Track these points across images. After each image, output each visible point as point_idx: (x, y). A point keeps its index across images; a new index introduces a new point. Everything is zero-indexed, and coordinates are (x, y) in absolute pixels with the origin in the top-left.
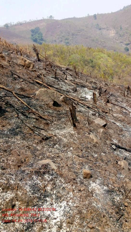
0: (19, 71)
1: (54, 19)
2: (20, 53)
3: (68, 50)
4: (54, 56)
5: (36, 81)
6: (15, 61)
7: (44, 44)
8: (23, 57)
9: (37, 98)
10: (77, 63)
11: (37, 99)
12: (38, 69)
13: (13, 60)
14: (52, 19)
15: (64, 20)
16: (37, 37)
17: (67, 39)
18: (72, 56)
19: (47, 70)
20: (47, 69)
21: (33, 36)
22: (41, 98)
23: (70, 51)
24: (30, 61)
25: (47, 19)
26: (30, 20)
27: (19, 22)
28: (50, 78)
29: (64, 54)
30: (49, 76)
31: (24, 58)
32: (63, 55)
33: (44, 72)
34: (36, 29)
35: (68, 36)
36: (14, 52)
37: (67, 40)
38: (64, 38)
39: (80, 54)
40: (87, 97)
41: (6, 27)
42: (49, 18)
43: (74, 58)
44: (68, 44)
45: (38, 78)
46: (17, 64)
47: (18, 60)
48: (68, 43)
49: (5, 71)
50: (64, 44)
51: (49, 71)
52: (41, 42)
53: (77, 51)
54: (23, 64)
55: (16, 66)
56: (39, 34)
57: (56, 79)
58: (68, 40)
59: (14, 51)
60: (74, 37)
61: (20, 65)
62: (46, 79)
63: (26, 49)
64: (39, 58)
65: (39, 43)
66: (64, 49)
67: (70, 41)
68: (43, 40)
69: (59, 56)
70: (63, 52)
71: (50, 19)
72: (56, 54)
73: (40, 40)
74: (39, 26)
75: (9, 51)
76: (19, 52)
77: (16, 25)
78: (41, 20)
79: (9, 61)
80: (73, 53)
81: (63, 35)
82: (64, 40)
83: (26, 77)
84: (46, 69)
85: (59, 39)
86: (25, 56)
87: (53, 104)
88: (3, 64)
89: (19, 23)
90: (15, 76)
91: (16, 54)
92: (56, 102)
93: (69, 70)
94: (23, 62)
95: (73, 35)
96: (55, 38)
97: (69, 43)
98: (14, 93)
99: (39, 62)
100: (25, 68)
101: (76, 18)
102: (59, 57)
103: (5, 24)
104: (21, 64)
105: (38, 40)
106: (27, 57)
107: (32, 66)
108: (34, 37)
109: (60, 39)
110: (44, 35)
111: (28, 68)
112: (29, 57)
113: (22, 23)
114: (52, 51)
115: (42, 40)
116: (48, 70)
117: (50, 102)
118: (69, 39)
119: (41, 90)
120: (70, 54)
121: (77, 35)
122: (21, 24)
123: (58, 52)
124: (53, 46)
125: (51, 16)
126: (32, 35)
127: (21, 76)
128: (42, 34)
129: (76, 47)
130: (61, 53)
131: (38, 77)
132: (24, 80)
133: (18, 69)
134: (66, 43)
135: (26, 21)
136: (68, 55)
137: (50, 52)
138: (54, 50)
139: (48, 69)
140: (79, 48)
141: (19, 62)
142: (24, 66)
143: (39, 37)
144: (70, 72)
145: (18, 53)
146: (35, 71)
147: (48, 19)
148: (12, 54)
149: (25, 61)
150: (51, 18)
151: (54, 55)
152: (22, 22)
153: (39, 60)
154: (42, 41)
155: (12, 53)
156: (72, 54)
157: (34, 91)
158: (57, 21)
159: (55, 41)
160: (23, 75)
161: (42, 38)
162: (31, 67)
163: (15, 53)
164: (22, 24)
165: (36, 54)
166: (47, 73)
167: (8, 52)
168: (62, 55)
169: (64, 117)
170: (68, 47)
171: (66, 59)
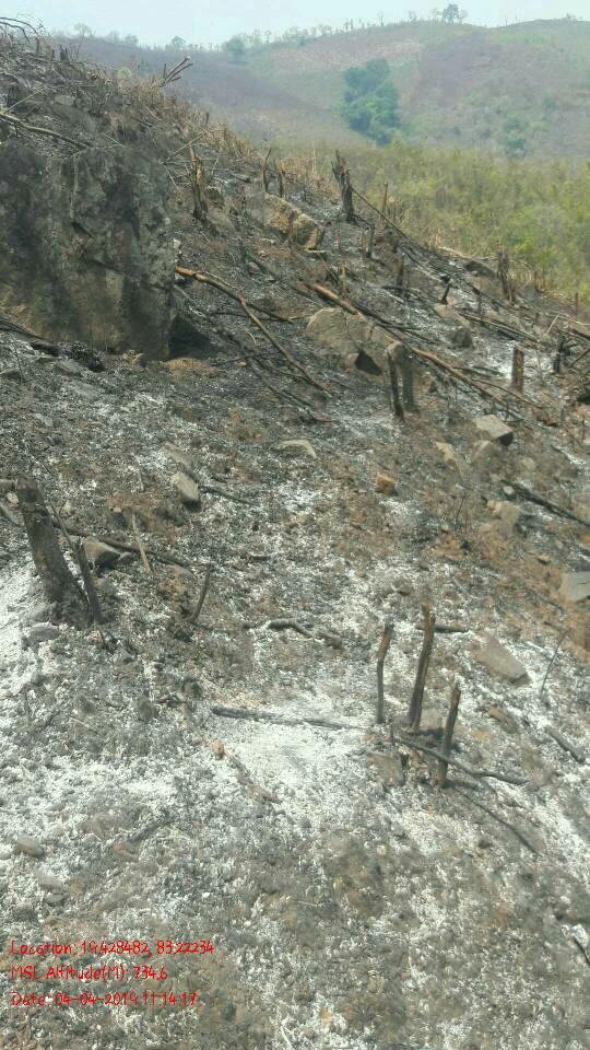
0: (267, 250)
1: (465, 21)
2: (278, 184)
3: (510, 180)
4: (440, 206)
5: (317, 291)
6: (255, 213)
7: (397, 142)
8: (289, 200)
9: (311, 334)
10: (550, 246)
11: (308, 339)
12: (340, 250)
13: (249, 210)
14: (456, 21)
15: (514, 27)
16: (373, 107)
17: (516, 125)
18: (528, 211)
19: (373, 260)
20: (374, 256)
21: (354, 103)
22: (322, 337)
23: (523, 183)
24: (309, 218)
25: (429, 22)
26: (347, 24)
27: (294, 33)
28: (377, 289)
29: (490, 199)
30: (376, 282)
31: (290, 204)
32: (486, 205)
33: (358, 264)
34: (369, 67)
35: (526, 108)
36: (256, 180)
37: (513, 132)
38: (503, 121)
39: (567, 204)
40: (501, 370)
41: (231, 55)
42: (440, 17)
43: (534, 222)
44: (518, 151)
45: (328, 283)
46: (261, 226)
47: (268, 210)
48: (519, 144)
49: (220, 244)
50: (501, 147)
51: (383, 265)
52: (388, 130)
53: (554, 187)
54: (284, 228)
55: (258, 234)
56: (380, 94)
57: (399, 296)
58: (521, 130)
59: (255, 174)
60: (556, 115)
61: (272, 230)
62: (359, 291)
63: (309, 167)
64: (352, 209)
65: (373, 137)
66: (494, 173)
67: (533, 136)
68: (398, 126)
69: (465, 207)
70: (487, 189)
71: (443, 21)
72: (450, 198)
73: (383, 122)
74: (385, 54)
75: (239, 171)
76: (273, 177)
77: (277, 45)
78: (403, 25)
79: (236, 214)
80: (535, 195)
81: (499, 101)
82: (500, 130)
83: (287, 272)
84: (369, 255)
85: (475, 123)
86: (297, 198)
87: (354, 359)
88: (213, 222)
89: (293, 37)
90: (252, 264)
91: (264, 186)
92: (370, 359)
93: (475, 272)
94: (285, 220)
95: (550, 105)
96: (459, 115)
97: (522, 148)
98: (243, 303)
99: (350, 226)
100: (290, 242)
101: (575, 22)
102: (461, 211)
103: (228, 40)
104: (276, 225)
105: (372, 121)
106: (304, 199)
107: (314, 235)
108: (355, 107)
109: (481, 125)
110: (404, 99)
111: (300, 243)
112: (310, 204)
113: (306, 37)
114: (431, 180)
115: (393, 121)
116: (377, 261)
117: (348, 353)
118: (527, 124)
119: (323, 313)
120: (521, 199)
121: (568, 107)
122: (303, 42)
123: (461, 187)
124: (442, 154)
125: (452, 9)
126: (349, 98)
127: (269, 266)
128: (394, 94)
129: (556, 166)
130: (473, 192)
131: (332, 278)
132: (278, 279)
133: (265, 245)
134: (509, 144)
135: (330, 29)
136: (509, 203)
137: (421, 183)
138: (441, 174)
139: (377, 254)
140: (568, 174)
141: (271, 217)
142: (284, 235)
143: (380, 108)
144: (478, 279)
145: (271, 184)
146: (324, 257)
147: (435, 22)
148: (248, 188)
149: (293, 216)
150: (451, 18)
151: (441, 201)
152: (310, 33)
153: (351, 218)
154: (393, 125)
155: (247, 181)
156: (529, 201)
157: (304, 314)
158: (476, 34)
159: (457, 132)
160: (278, 265)
161: (396, 112)
162: (311, 243)
163: (258, 183)
164: (309, 40)
165: (343, 191)
166: (372, 269)
167: (232, 176)
168: (480, 202)
169: (376, 394)
170: (514, 166)
171: (498, 224)
